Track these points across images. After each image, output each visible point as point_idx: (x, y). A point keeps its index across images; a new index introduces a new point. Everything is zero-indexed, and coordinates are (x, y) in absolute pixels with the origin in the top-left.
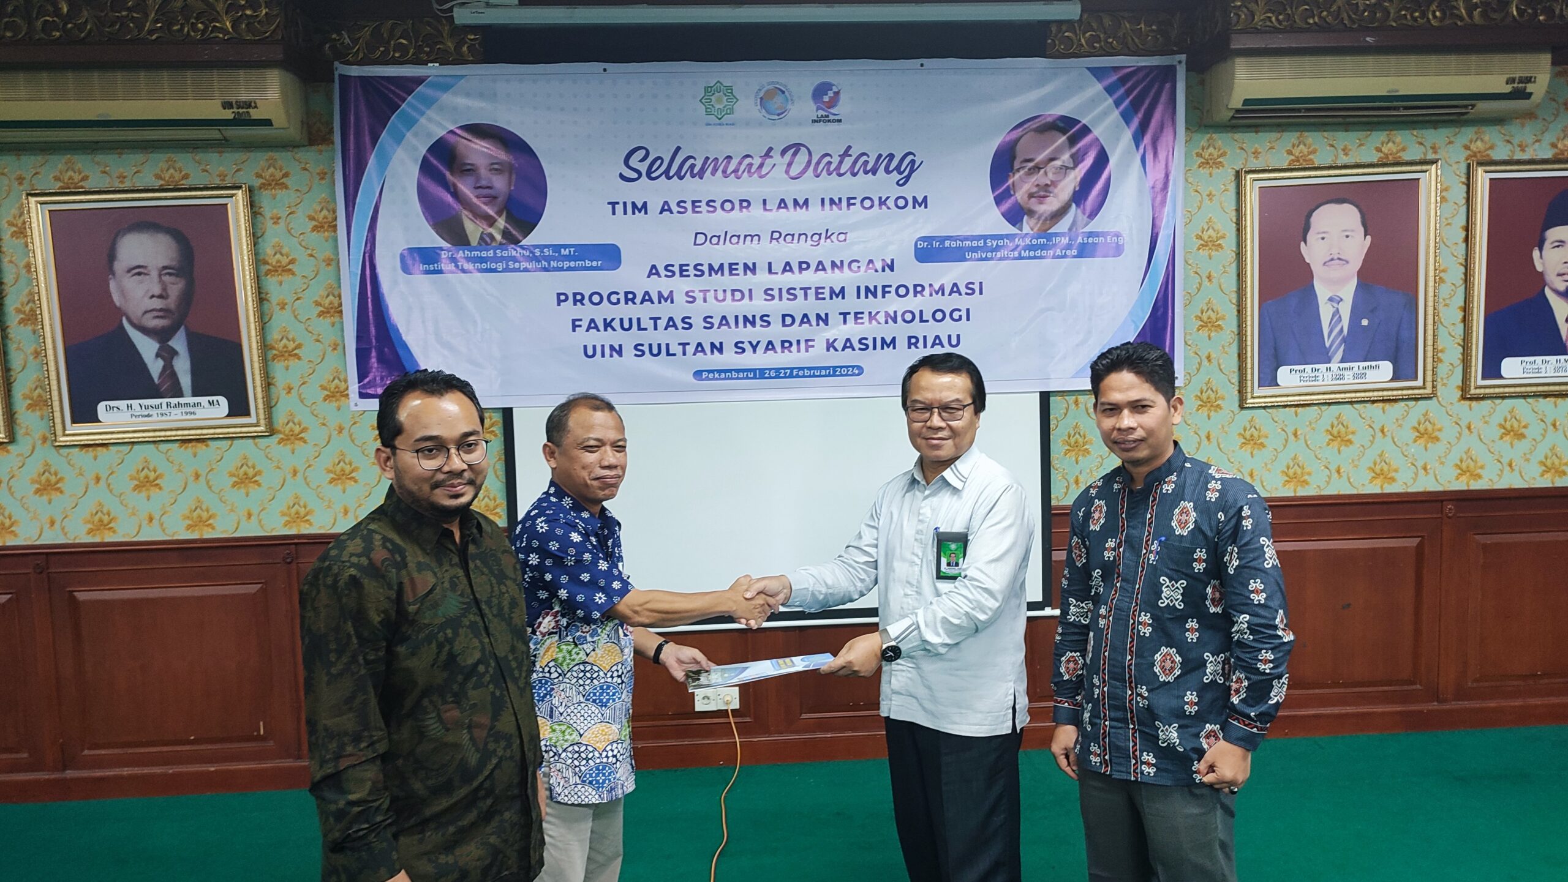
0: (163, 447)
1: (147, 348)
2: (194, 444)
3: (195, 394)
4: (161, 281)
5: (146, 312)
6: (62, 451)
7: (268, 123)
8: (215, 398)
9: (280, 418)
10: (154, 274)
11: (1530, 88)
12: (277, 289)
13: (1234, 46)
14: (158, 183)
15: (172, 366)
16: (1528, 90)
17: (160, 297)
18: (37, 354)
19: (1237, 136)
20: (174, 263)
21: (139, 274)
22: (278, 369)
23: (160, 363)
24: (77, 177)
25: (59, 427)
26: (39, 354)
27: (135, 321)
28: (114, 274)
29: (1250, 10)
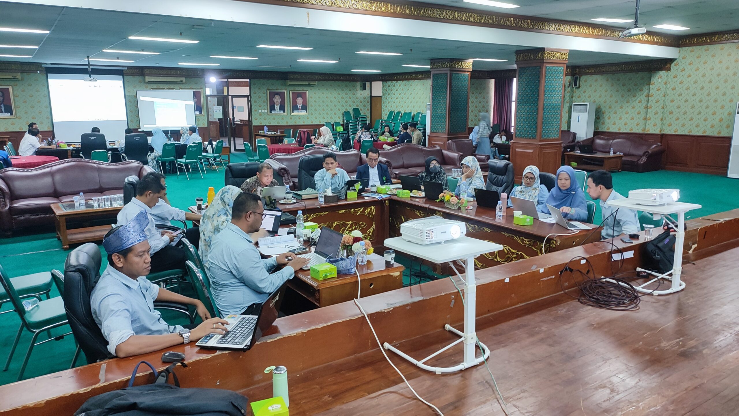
3: (5, 112)
7: (17, 78)
8: (8, 113)
9: (18, 116)
11: (183, 81)
12: (16, 99)
13: (145, 75)
15: (1, 109)
20: (2, 95)
29: (147, 71)
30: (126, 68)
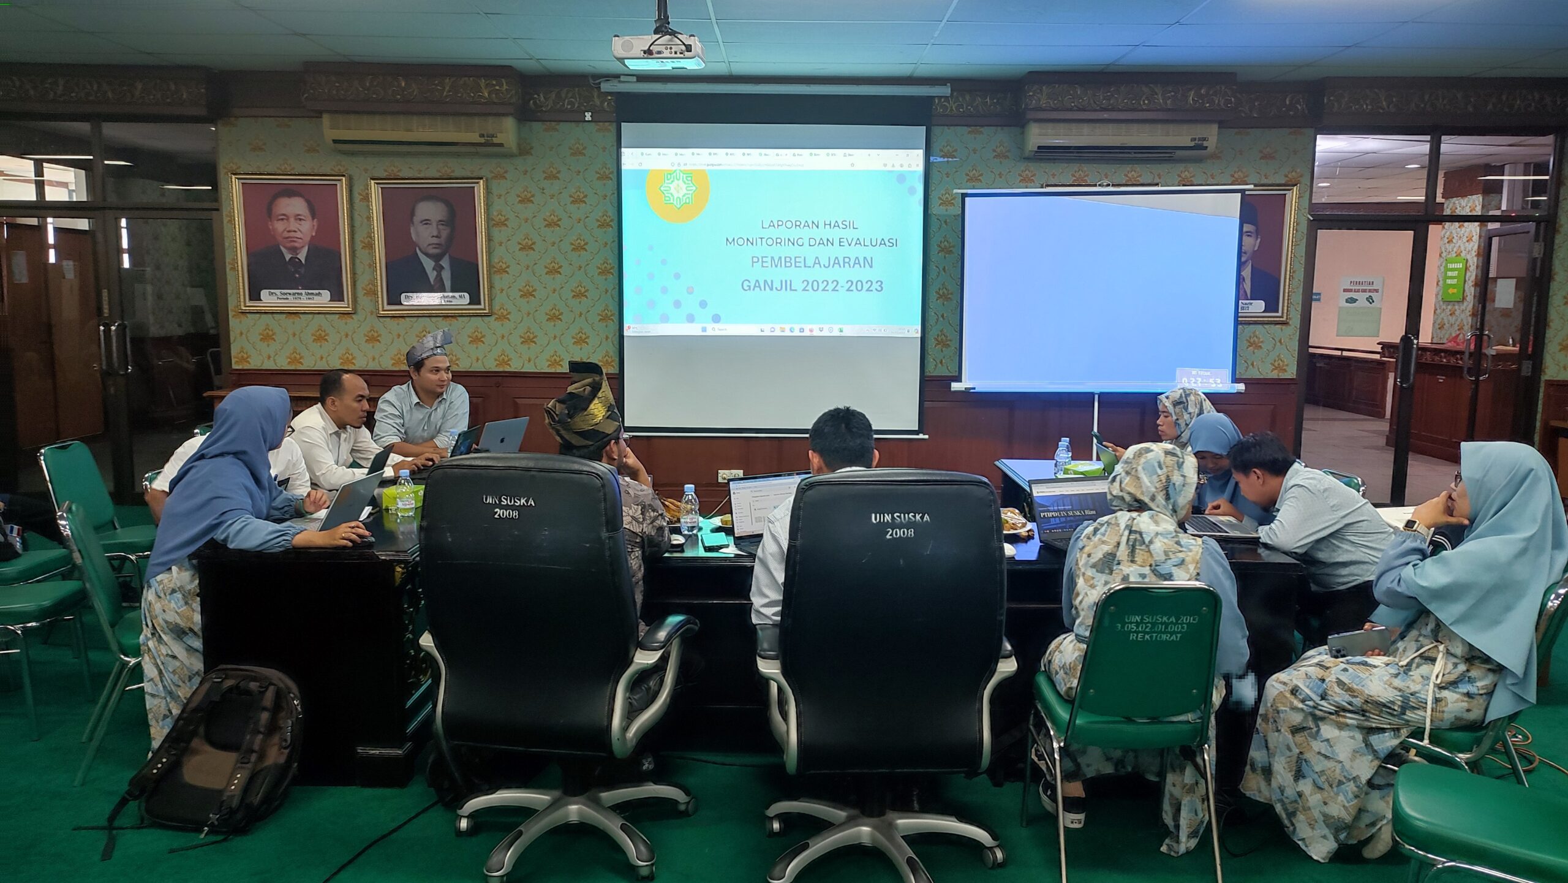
0: (434, 319)
1: (428, 264)
2: (450, 318)
3: (452, 291)
4: (437, 228)
5: (429, 245)
6: (381, 319)
7: (501, 145)
8: (462, 294)
9: (496, 307)
10: (434, 224)
11: (1205, 144)
12: (499, 234)
13: (1028, 117)
14: (437, 175)
15: (441, 275)
16: (1205, 145)
17: (437, 237)
18: (370, 266)
19: (1042, 165)
20: (444, 219)
21: (426, 224)
22: (496, 278)
23: (435, 273)
24: (395, 170)
25: (380, 306)
26: (372, 266)
27: (423, 250)
28: (413, 223)
29: (1038, 97)
30: (946, 90)
